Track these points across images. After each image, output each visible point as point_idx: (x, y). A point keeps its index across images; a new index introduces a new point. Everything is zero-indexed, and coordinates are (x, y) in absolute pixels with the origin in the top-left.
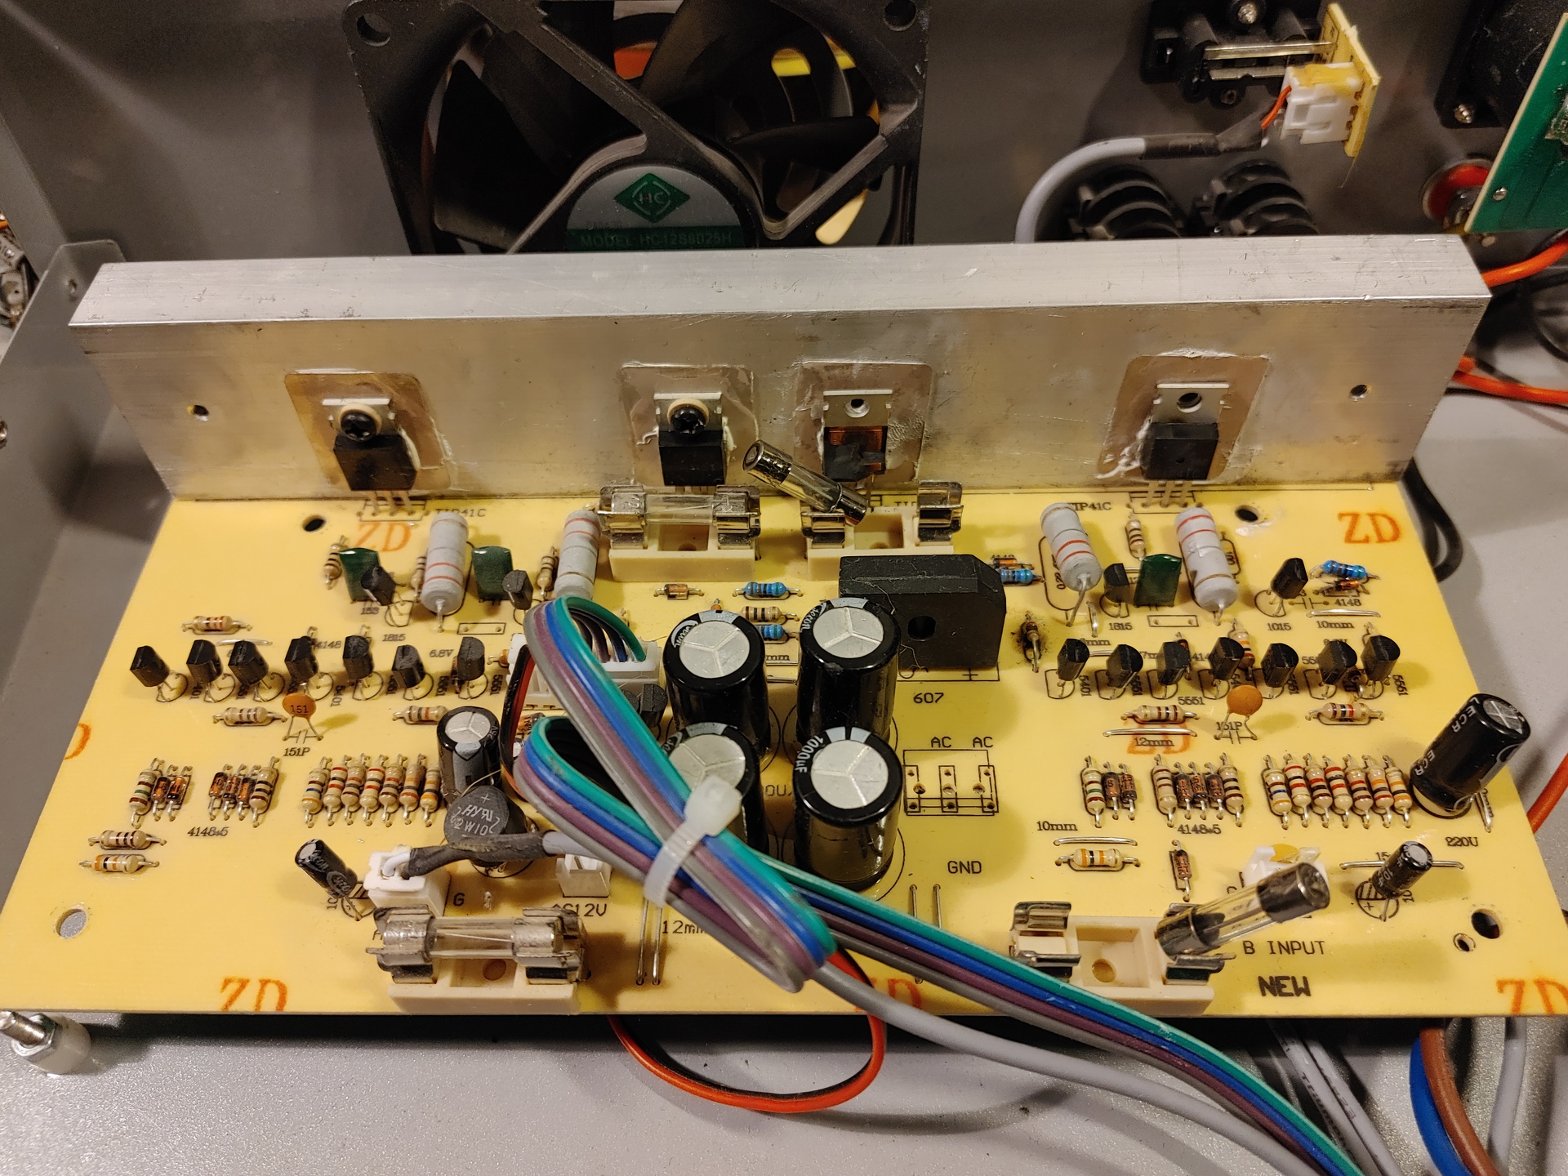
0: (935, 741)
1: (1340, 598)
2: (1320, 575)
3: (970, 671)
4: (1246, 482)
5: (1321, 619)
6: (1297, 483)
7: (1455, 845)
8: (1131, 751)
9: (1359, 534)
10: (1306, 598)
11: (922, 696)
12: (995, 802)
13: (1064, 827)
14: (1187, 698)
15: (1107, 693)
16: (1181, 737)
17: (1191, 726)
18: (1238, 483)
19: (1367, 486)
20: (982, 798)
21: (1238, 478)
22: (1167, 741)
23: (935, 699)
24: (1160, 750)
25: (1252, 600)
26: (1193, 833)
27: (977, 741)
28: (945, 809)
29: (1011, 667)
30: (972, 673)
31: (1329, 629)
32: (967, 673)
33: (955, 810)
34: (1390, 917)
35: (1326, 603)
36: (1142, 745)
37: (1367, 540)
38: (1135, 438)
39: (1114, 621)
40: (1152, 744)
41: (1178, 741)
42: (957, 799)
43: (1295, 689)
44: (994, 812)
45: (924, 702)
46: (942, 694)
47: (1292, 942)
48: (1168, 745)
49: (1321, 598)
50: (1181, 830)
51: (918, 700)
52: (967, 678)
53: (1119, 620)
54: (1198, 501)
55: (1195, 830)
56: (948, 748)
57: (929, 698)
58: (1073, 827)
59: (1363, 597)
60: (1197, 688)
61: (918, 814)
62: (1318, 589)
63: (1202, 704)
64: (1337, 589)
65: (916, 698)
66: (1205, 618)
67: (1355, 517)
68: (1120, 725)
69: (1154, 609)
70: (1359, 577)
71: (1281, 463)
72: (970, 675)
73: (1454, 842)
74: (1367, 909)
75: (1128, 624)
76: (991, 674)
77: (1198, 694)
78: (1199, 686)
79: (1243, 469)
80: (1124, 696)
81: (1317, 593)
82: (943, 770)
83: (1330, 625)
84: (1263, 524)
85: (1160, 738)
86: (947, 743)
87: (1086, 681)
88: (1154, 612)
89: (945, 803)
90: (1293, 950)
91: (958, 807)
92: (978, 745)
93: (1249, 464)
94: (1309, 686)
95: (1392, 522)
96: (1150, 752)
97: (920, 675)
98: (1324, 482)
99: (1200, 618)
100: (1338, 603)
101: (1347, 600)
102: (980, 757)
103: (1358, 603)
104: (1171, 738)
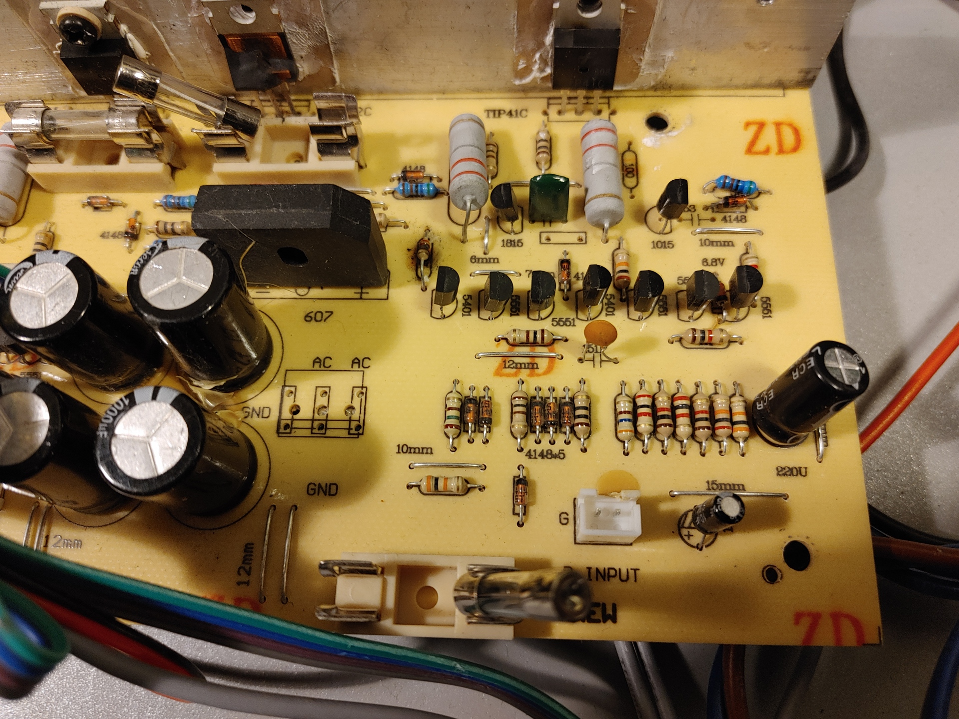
0: (317, 361)
1: (728, 214)
2: (714, 190)
3: (362, 288)
4: (663, 88)
5: (705, 236)
6: (712, 88)
7: (784, 475)
8: (498, 373)
9: (760, 146)
10: (695, 214)
11: (312, 315)
12: (362, 425)
13: (422, 451)
14: (560, 319)
15: (485, 314)
16: (547, 360)
17: (559, 348)
18: (655, 88)
19: (779, 92)
20: (350, 420)
21: (653, 83)
22: (533, 364)
23: (324, 317)
24: (524, 374)
25: (642, 217)
26: (539, 458)
27: (356, 362)
28: (314, 431)
29: (400, 285)
30: (364, 291)
31: (710, 248)
32: (359, 291)
33: (323, 431)
34: (707, 546)
35: (713, 220)
36: (509, 367)
37: (767, 151)
38: (543, 43)
39: (507, 237)
40: (519, 367)
41: (543, 364)
42: (327, 420)
43: (664, 310)
44: (359, 434)
45: (313, 320)
46: (332, 313)
47: (609, 569)
48: (533, 368)
49: (709, 214)
50: (529, 455)
51: (308, 319)
52: (358, 296)
53: (512, 237)
54: (612, 107)
55: (542, 455)
56: (328, 369)
57: (319, 317)
58: (429, 451)
59: (751, 213)
60: (571, 309)
61: (289, 435)
62: (709, 204)
63: (574, 325)
64: (727, 204)
65: (307, 316)
66: (595, 234)
67: (761, 125)
68: (493, 348)
69: (547, 224)
70: (749, 192)
71: (693, 69)
72: (361, 293)
73: (784, 471)
74: (686, 538)
75: (519, 241)
76: (381, 292)
77: (571, 315)
78: (574, 308)
79: (656, 75)
80: (501, 317)
81: (706, 208)
82: (320, 390)
83: (712, 243)
84: (670, 134)
85: (527, 360)
86: (327, 364)
87: (469, 301)
88: (547, 228)
89: (316, 424)
90: (609, 576)
91: (326, 429)
92: (356, 366)
93: (663, 71)
94: (678, 307)
95: (796, 132)
96: (516, 375)
97: (315, 292)
98: (737, 87)
99: (589, 235)
100: (725, 219)
101: (734, 216)
102: (355, 379)
103: (743, 219)
104: (537, 360)
